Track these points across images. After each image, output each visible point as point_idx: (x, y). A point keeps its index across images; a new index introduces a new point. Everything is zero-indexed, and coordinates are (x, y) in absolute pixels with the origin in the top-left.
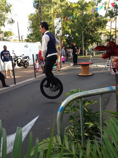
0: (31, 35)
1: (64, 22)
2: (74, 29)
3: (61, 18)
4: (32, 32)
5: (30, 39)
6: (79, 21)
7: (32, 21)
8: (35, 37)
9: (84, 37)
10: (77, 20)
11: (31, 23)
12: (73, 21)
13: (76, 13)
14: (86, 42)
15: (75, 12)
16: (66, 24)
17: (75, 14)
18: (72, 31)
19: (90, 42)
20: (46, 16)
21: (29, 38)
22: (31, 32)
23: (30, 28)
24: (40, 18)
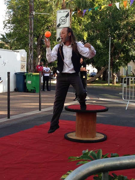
0: (9, 35)
1: (75, 19)
2: (94, 32)
3: (71, 11)
4: (12, 31)
5: (7, 43)
6: (103, 19)
7: (14, 10)
8: (16, 40)
9: (112, 49)
10: (100, 17)
11: (12, 13)
12: (93, 18)
13: (99, 5)
14: (115, 58)
15: (97, 2)
16: (79, 22)
17: (97, 5)
18: (89, 35)
19: (123, 59)
20: (41, 5)
21: (4, 41)
22: (9, 30)
23: (9, 23)
24: (31, 7)
